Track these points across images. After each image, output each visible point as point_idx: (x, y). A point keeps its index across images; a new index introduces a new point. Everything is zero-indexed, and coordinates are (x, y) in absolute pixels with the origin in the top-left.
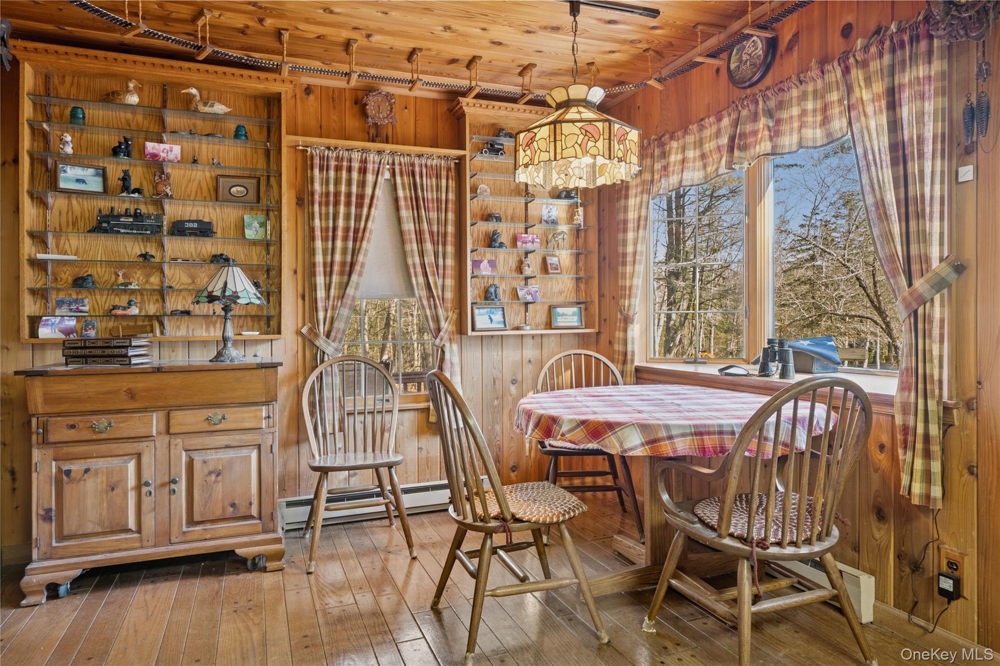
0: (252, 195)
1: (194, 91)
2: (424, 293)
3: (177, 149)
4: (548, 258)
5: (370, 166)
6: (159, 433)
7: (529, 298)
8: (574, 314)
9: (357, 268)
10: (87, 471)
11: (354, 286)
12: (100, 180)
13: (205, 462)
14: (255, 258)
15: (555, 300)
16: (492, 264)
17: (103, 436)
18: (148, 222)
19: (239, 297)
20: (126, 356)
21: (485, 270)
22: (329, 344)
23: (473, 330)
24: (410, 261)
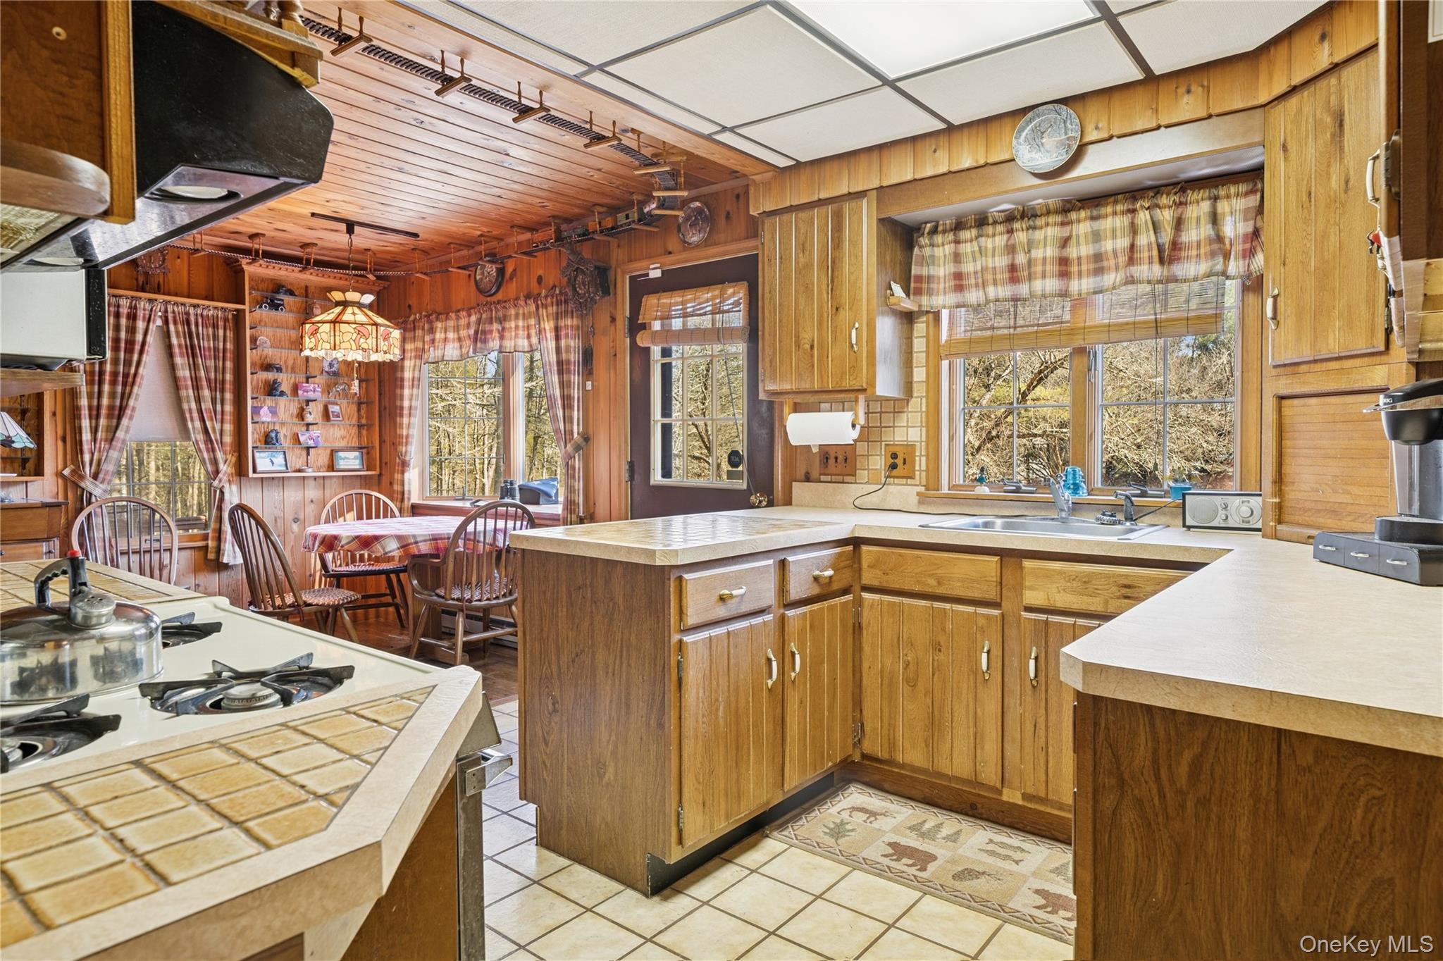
2: (201, 437)
4: (330, 406)
5: (140, 314)
7: (311, 443)
8: (355, 458)
9: (128, 412)
11: (125, 429)
15: (337, 445)
16: (273, 411)
19: (13, 442)
21: (265, 415)
22: (97, 486)
23: (255, 471)
24: (185, 406)
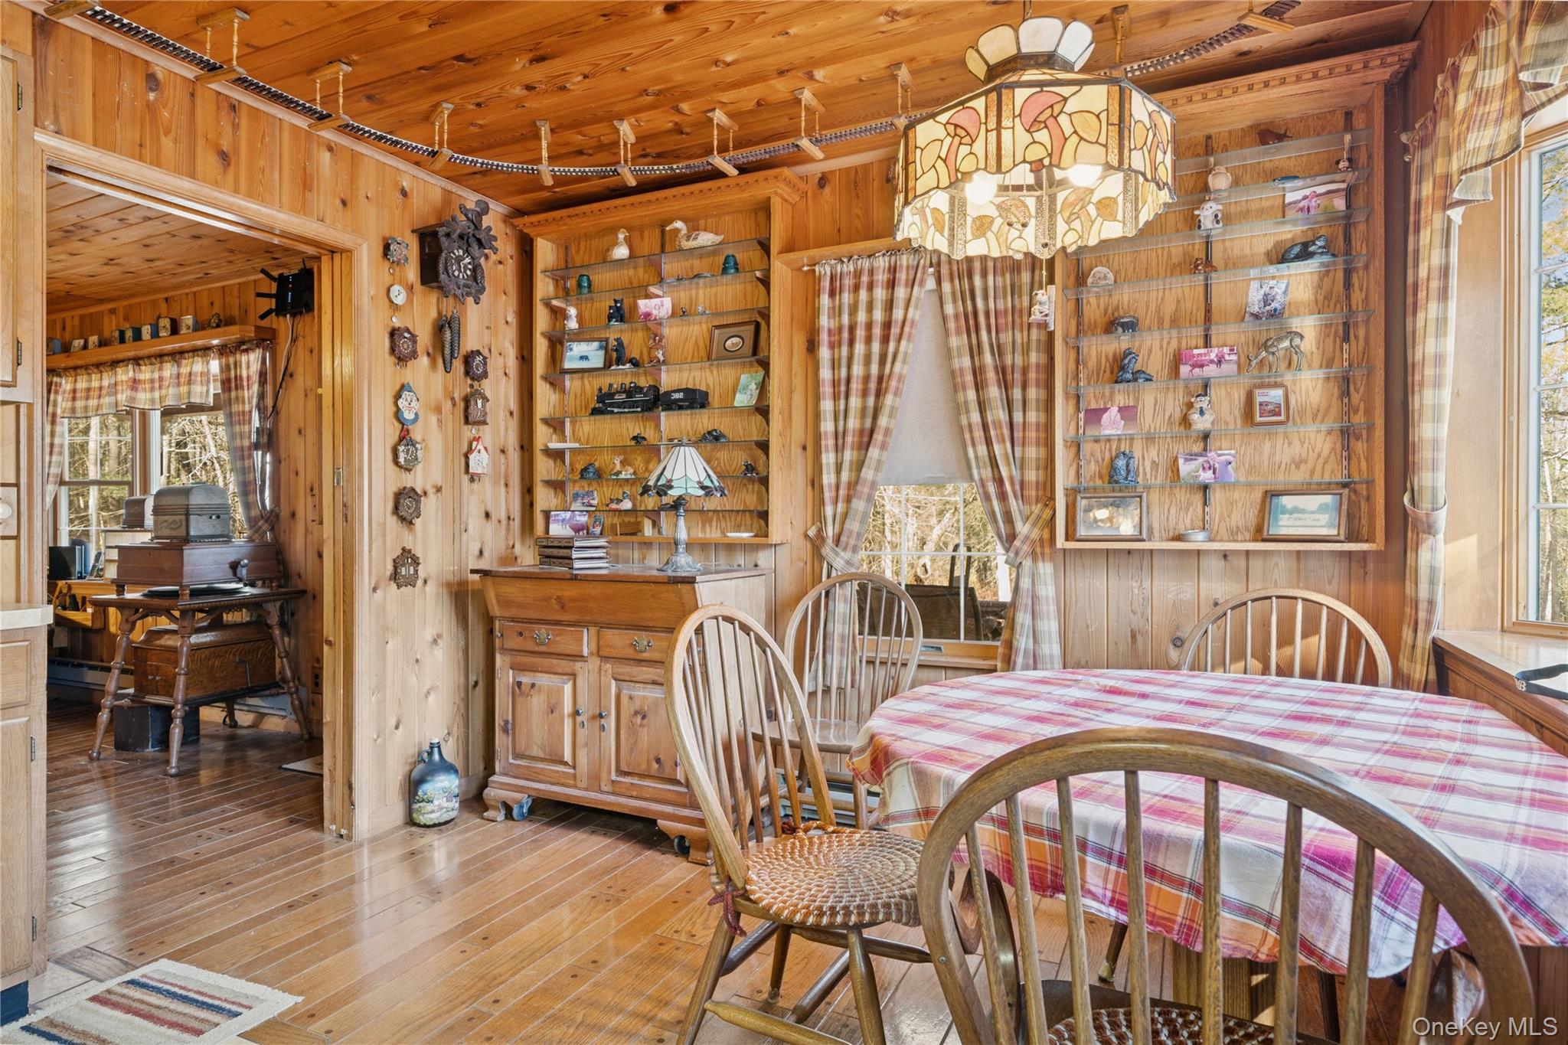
0: (748, 348)
1: (679, 224)
2: (987, 473)
3: (667, 302)
4: (1257, 392)
5: (902, 276)
6: (591, 654)
9: (878, 437)
10: (533, 685)
11: (873, 464)
12: (602, 353)
13: (631, 698)
14: (755, 431)
15: (1281, 479)
17: (543, 649)
18: (639, 397)
19: (671, 488)
20: (570, 558)
21: (1112, 424)
22: (837, 554)
23: (1069, 536)
24: (965, 420)
